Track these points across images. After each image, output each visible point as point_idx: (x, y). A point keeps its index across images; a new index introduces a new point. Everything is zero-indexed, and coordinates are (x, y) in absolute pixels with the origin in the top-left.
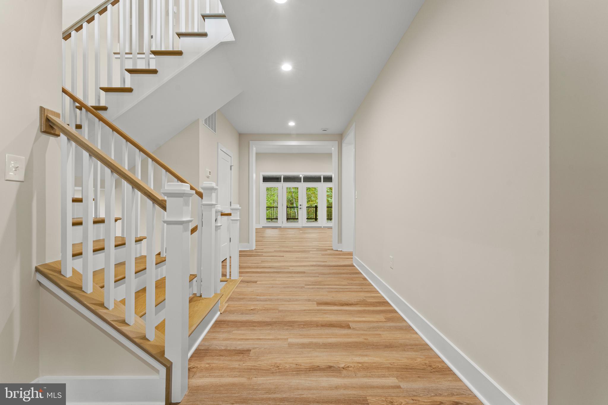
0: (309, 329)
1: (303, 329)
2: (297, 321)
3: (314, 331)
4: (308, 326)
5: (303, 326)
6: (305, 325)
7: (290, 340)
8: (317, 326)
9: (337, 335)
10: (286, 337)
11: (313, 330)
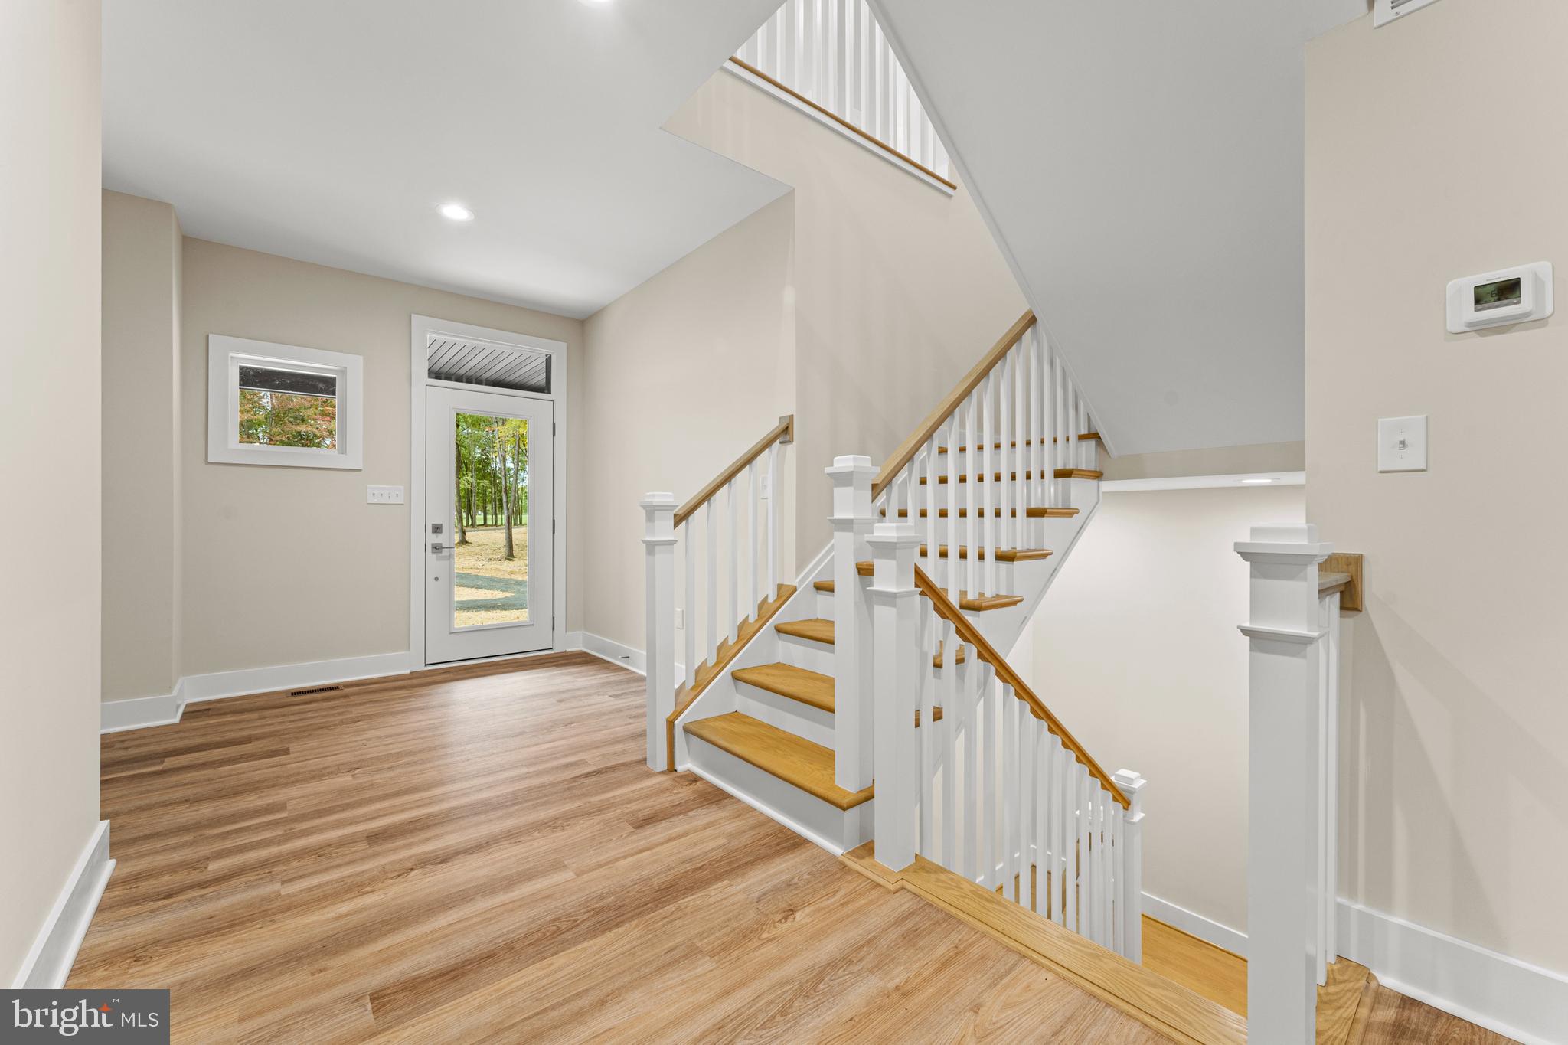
0: (534, 925)
1: (552, 917)
2: (594, 937)
3: (512, 925)
4: (544, 934)
5: (559, 928)
6: (554, 932)
7: (569, 875)
8: (510, 947)
9: (430, 942)
10: (585, 877)
11: (519, 928)
